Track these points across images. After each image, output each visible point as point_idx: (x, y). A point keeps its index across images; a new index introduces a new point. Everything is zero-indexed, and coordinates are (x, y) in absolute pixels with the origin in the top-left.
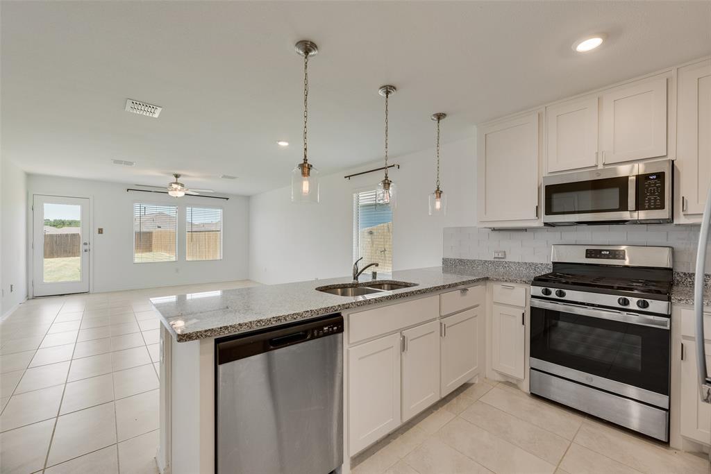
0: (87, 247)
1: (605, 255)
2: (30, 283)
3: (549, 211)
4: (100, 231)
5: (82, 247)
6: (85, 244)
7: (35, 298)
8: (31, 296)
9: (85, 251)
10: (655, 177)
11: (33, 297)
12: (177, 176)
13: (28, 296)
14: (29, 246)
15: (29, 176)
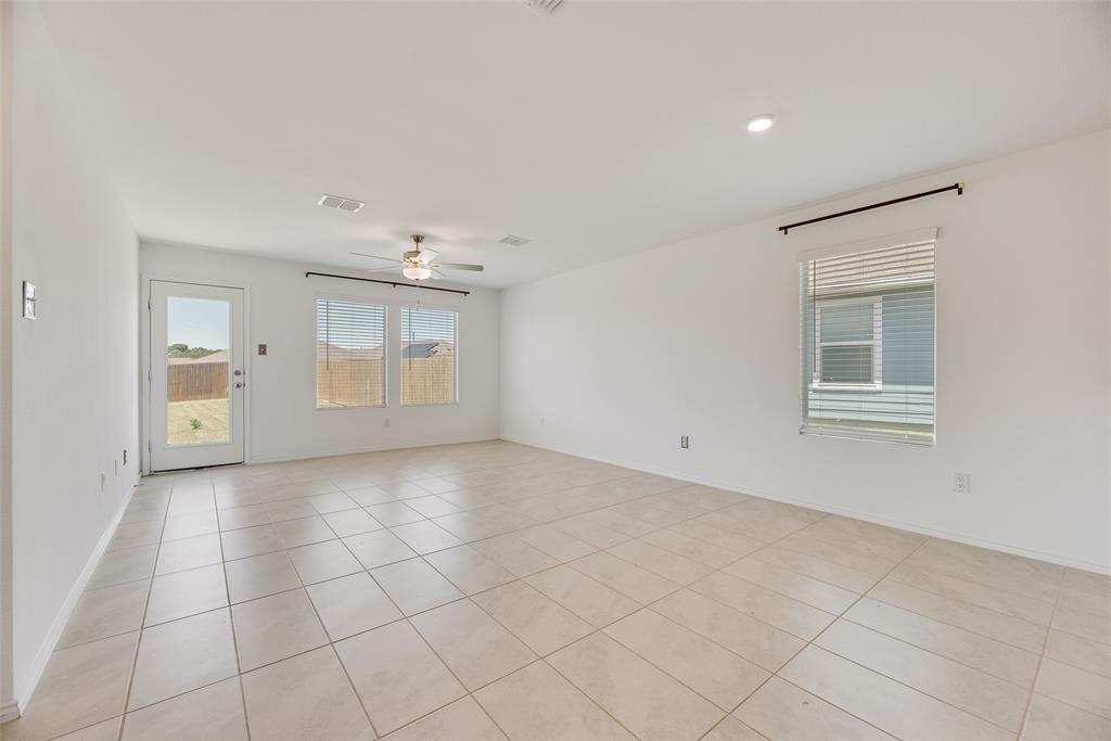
0: (239, 379)
2: (145, 447)
4: (263, 350)
5: (232, 379)
6: (237, 373)
7: (154, 474)
8: (146, 472)
9: (238, 386)
11: (150, 474)
12: (418, 239)
13: (141, 471)
14: (145, 377)
15: (144, 244)
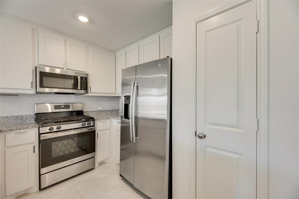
1: (62, 107)
3: (41, 86)
10: (84, 79)
